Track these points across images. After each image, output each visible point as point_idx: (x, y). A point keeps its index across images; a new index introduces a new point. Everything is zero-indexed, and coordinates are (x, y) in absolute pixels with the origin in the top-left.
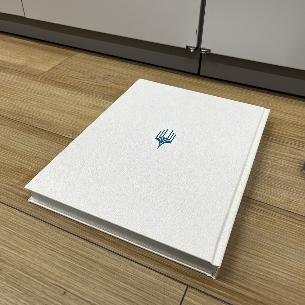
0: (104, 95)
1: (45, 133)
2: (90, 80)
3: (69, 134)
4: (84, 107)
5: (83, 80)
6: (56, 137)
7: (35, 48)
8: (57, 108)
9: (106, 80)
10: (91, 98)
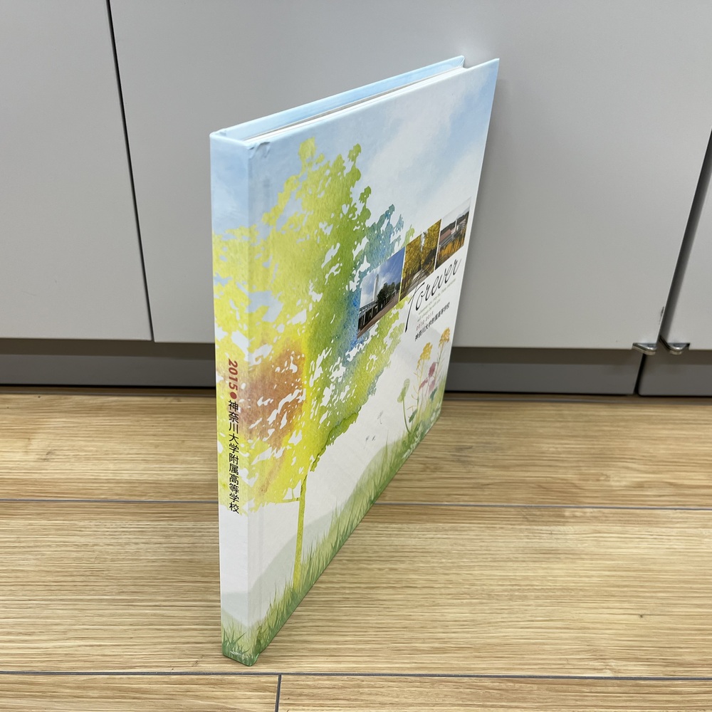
0: (519, 510)
1: (535, 687)
2: (435, 475)
3: (591, 663)
4: (524, 564)
5: (419, 480)
6: (577, 688)
7: (180, 413)
8: (463, 590)
9: (469, 463)
10: (502, 528)
